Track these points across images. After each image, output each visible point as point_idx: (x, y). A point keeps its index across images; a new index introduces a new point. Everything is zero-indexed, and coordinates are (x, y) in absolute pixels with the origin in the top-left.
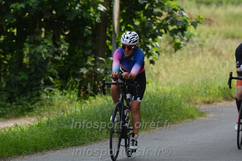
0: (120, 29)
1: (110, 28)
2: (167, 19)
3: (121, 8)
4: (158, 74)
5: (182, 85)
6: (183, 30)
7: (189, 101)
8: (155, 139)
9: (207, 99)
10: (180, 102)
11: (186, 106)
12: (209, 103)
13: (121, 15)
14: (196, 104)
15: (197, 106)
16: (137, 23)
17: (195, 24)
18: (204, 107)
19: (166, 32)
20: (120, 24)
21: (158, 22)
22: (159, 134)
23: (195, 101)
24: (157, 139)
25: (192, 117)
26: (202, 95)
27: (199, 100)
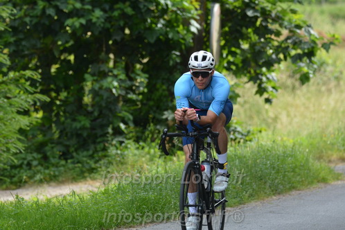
0: (221, 55)
2: (287, 39)
3: (222, 25)
4: (276, 119)
5: (310, 136)
6: (310, 54)
7: (320, 158)
8: (271, 212)
10: (307, 160)
11: (316, 165)
13: (223, 35)
14: (330, 161)
15: (332, 165)
16: (245, 46)
18: (341, 166)
19: (285, 59)
20: (221, 48)
21: (276, 44)
22: (277, 205)
23: (328, 157)
24: (274, 212)
25: (324, 180)
26: (338, 149)
27: (335, 156)
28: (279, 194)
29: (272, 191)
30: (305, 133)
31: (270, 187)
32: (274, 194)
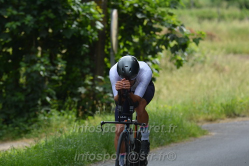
0: (118, 46)
1: (108, 45)
2: (167, 35)
3: (119, 25)
5: (184, 104)
6: (183, 46)
7: (191, 119)
9: (210, 117)
10: (182, 121)
11: (188, 124)
12: (211, 120)
13: (120, 32)
14: (198, 122)
15: (199, 124)
16: (136, 40)
17: (196, 41)
18: (206, 125)
19: (167, 48)
20: (119, 41)
21: (158, 37)
23: (197, 119)
25: (194, 135)
26: (204, 113)
27: (201, 118)
28: (162, 146)
29: (157, 144)
30: (180, 101)
31: (155, 141)
32: (158, 146)
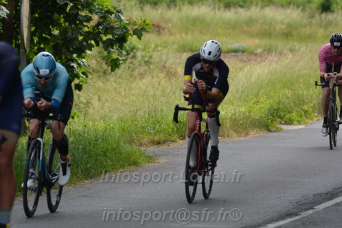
0: (32, 41)
1: (17, 39)
2: (99, 24)
4: (88, 104)
5: (121, 120)
6: (122, 40)
7: (131, 141)
8: (83, 196)
10: (118, 143)
11: (126, 148)
12: (159, 143)
14: (141, 145)
15: (143, 149)
16: (56, 32)
18: (152, 149)
19: (98, 44)
20: (32, 34)
21: (86, 29)
22: (90, 189)
23: (139, 141)
24: (86, 196)
25: (135, 164)
26: (149, 133)
27: (145, 140)
28: (91, 178)
29: (85, 175)
30: (115, 117)
31: (82, 172)
32: (86, 179)
